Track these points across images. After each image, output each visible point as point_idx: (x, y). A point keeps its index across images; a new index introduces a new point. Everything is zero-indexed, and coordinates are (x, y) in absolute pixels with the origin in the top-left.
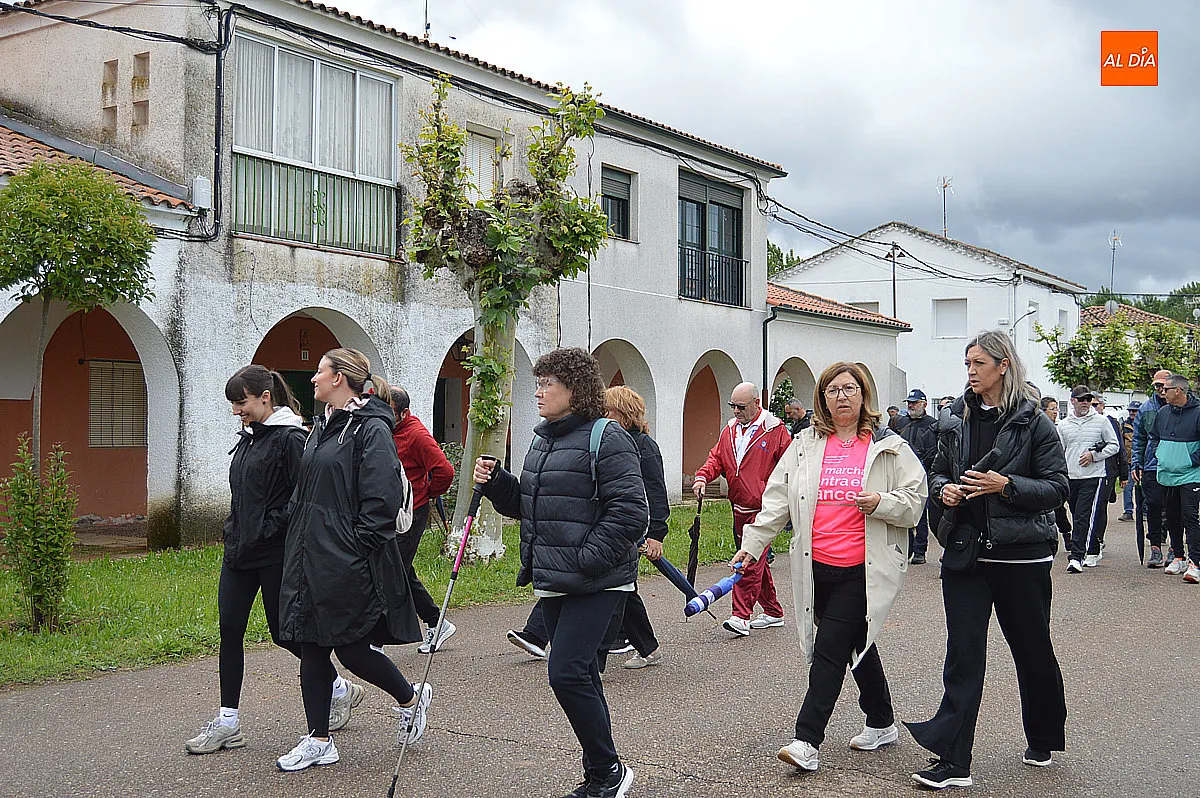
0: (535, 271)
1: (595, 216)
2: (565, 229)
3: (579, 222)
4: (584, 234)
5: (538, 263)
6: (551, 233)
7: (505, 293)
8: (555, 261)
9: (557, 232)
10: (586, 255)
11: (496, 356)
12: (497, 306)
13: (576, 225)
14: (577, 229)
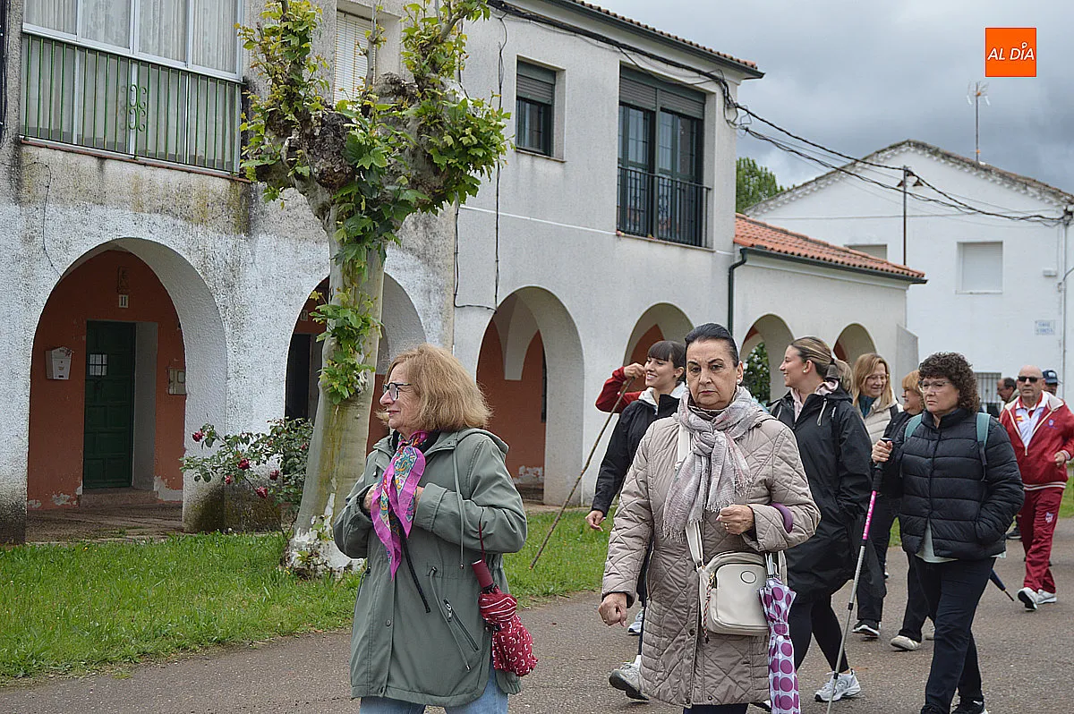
0: (410, 195)
1: (489, 124)
2: (449, 140)
3: (468, 131)
4: (475, 146)
5: (414, 184)
6: (431, 145)
7: (367, 222)
8: (436, 181)
9: (439, 144)
10: (477, 175)
11: (357, 305)
12: (359, 240)
13: (464, 135)
14: (465, 141)
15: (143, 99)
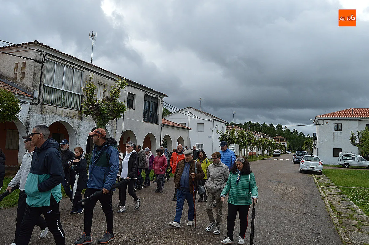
0: (110, 117)
1: (124, 106)
2: (117, 109)
3: (120, 107)
5: (111, 116)
6: (114, 109)
7: (102, 121)
8: (114, 115)
9: (115, 109)
10: (121, 114)
12: (101, 124)
14: (120, 109)
15: (64, 101)
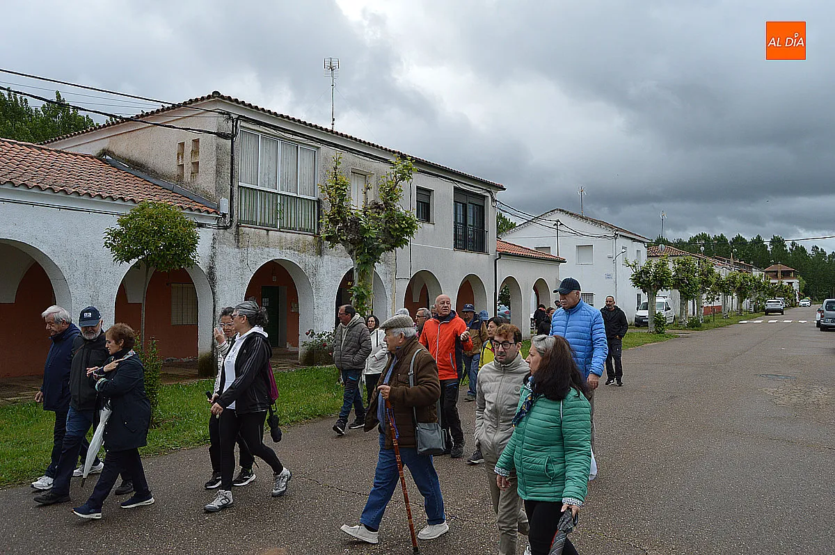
0: (383, 246)
1: (411, 219)
2: (398, 226)
3: (404, 222)
4: (406, 228)
5: (384, 242)
6: (390, 228)
7: (368, 257)
8: (392, 240)
9: (393, 227)
10: (407, 238)
11: (365, 287)
12: (364, 263)
13: (403, 224)
14: (403, 226)
15: (282, 216)
